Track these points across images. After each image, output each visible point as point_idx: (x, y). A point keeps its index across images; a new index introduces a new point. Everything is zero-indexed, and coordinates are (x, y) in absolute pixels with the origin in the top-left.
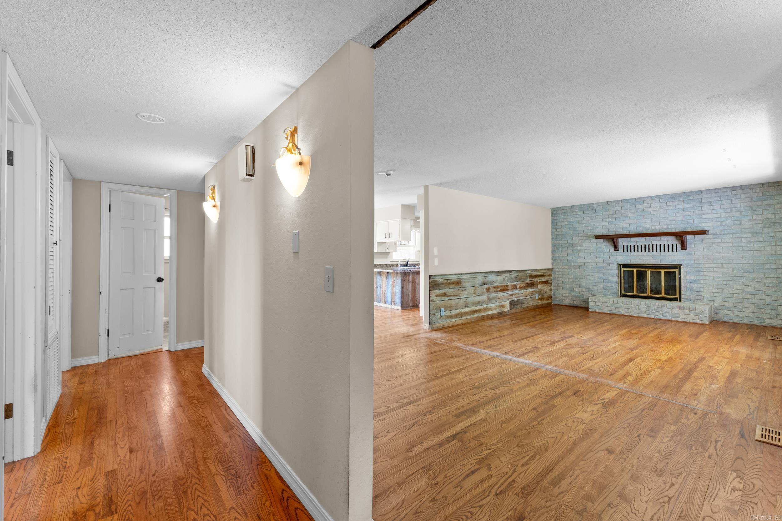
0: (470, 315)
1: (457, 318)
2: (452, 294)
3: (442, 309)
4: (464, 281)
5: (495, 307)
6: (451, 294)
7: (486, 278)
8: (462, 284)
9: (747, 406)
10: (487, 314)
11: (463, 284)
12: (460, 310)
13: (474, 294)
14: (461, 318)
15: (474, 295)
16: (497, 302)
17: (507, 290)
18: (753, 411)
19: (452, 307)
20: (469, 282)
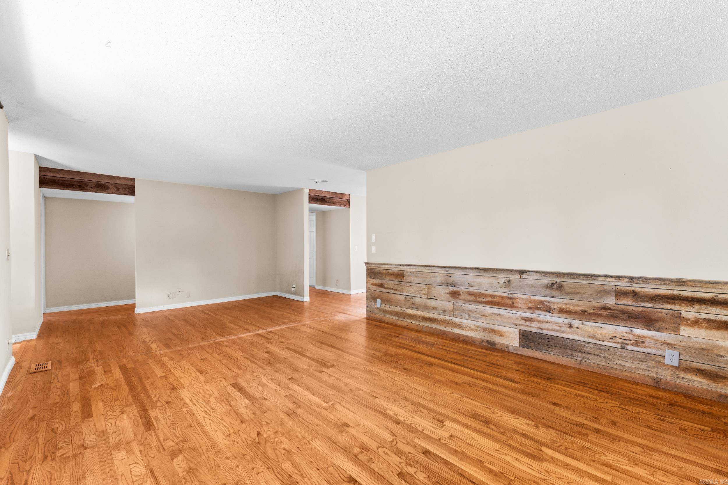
0: (419, 321)
1: (398, 316)
2: (392, 287)
3: (379, 301)
4: (409, 275)
5: (473, 327)
6: (390, 287)
7: (452, 275)
8: (405, 278)
9: (60, 381)
10: (451, 331)
11: (407, 279)
12: (403, 309)
13: (427, 294)
14: (403, 319)
15: (426, 296)
16: (479, 320)
17: (512, 306)
18: (54, 378)
19: (391, 301)
20: (416, 277)
